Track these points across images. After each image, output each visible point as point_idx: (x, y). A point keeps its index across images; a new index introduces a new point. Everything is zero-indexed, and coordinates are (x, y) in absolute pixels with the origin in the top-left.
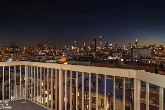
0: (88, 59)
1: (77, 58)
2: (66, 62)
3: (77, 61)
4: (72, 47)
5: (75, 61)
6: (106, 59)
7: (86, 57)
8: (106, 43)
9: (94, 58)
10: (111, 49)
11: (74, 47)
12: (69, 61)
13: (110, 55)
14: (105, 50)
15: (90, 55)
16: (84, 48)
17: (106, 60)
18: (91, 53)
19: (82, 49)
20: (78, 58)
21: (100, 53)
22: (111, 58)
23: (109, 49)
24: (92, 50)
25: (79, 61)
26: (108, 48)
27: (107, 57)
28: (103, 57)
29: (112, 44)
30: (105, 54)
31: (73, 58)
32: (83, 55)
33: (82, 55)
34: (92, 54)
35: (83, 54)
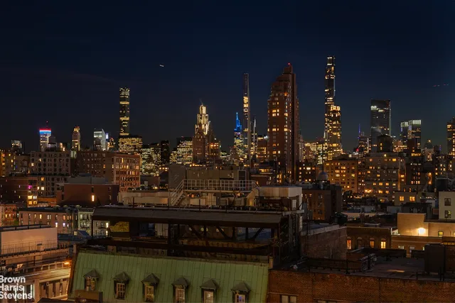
0: (248, 239)
1: (152, 233)
2: (59, 258)
3: (157, 255)
4: (102, 136)
5: (137, 253)
6: (388, 237)
7: (235, 225)
8: (374, 108)
9: (297, 234)
10: (415, 159)
11: (115, 137)
12: (83, 256)
13: (408, 207)
14: (364, 167)
15: (264, 202)
16: (201, 142)
17: (383, 245)
18: (276, 192)
19: (184, 153)
20: (161, 230)
21: (334, 190)
22: (422, 232)
23: (400, 155)
24: (264, 165)
25: (169, 254)
26: (388, 147)
27: (392, 221)
28: (357, 221)
29: (418, 122)
30: (371, 200)
31: (116, 229)
32: (203, 203)
33: (194, 202)
34: (285, 202)
35: (209, 200)
